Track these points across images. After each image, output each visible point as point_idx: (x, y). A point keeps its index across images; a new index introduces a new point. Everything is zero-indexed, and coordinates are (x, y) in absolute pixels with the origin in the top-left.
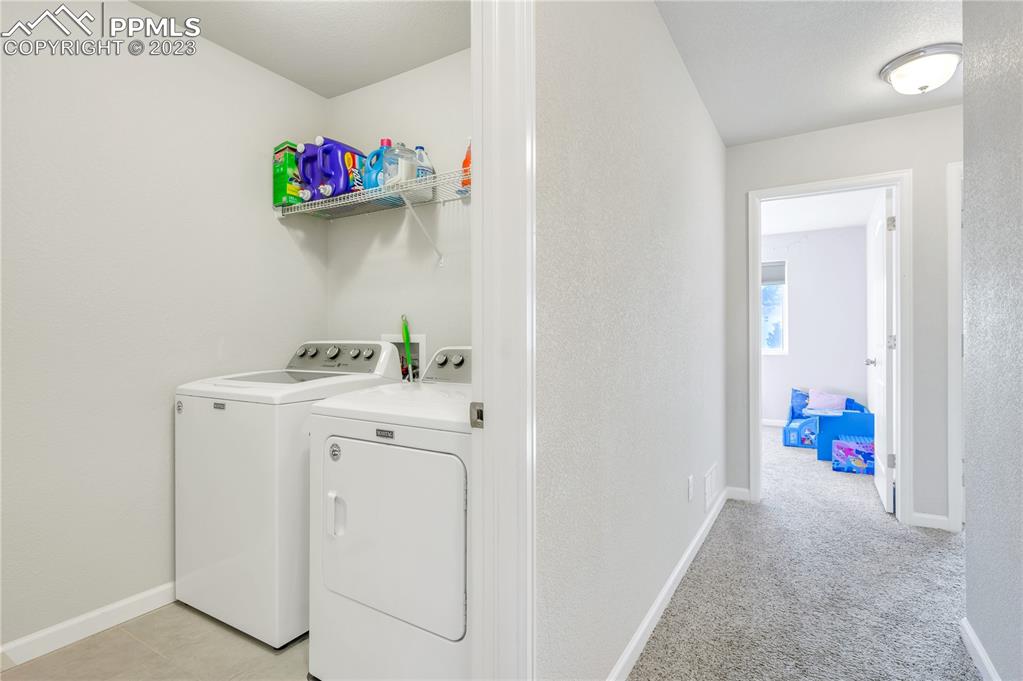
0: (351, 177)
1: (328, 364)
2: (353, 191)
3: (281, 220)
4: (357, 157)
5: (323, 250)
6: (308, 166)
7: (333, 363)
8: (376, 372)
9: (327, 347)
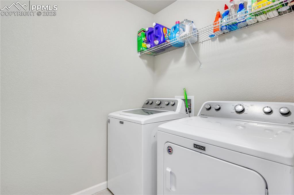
0: (165, 36)
1: (156, 107)
2: (166, 42)
3: (140, 56)
4: (167, 29)
5: (153, 67)
6: (149, 36)
7: (158, 107)
8: (176, 111)
9: (156, 100)
